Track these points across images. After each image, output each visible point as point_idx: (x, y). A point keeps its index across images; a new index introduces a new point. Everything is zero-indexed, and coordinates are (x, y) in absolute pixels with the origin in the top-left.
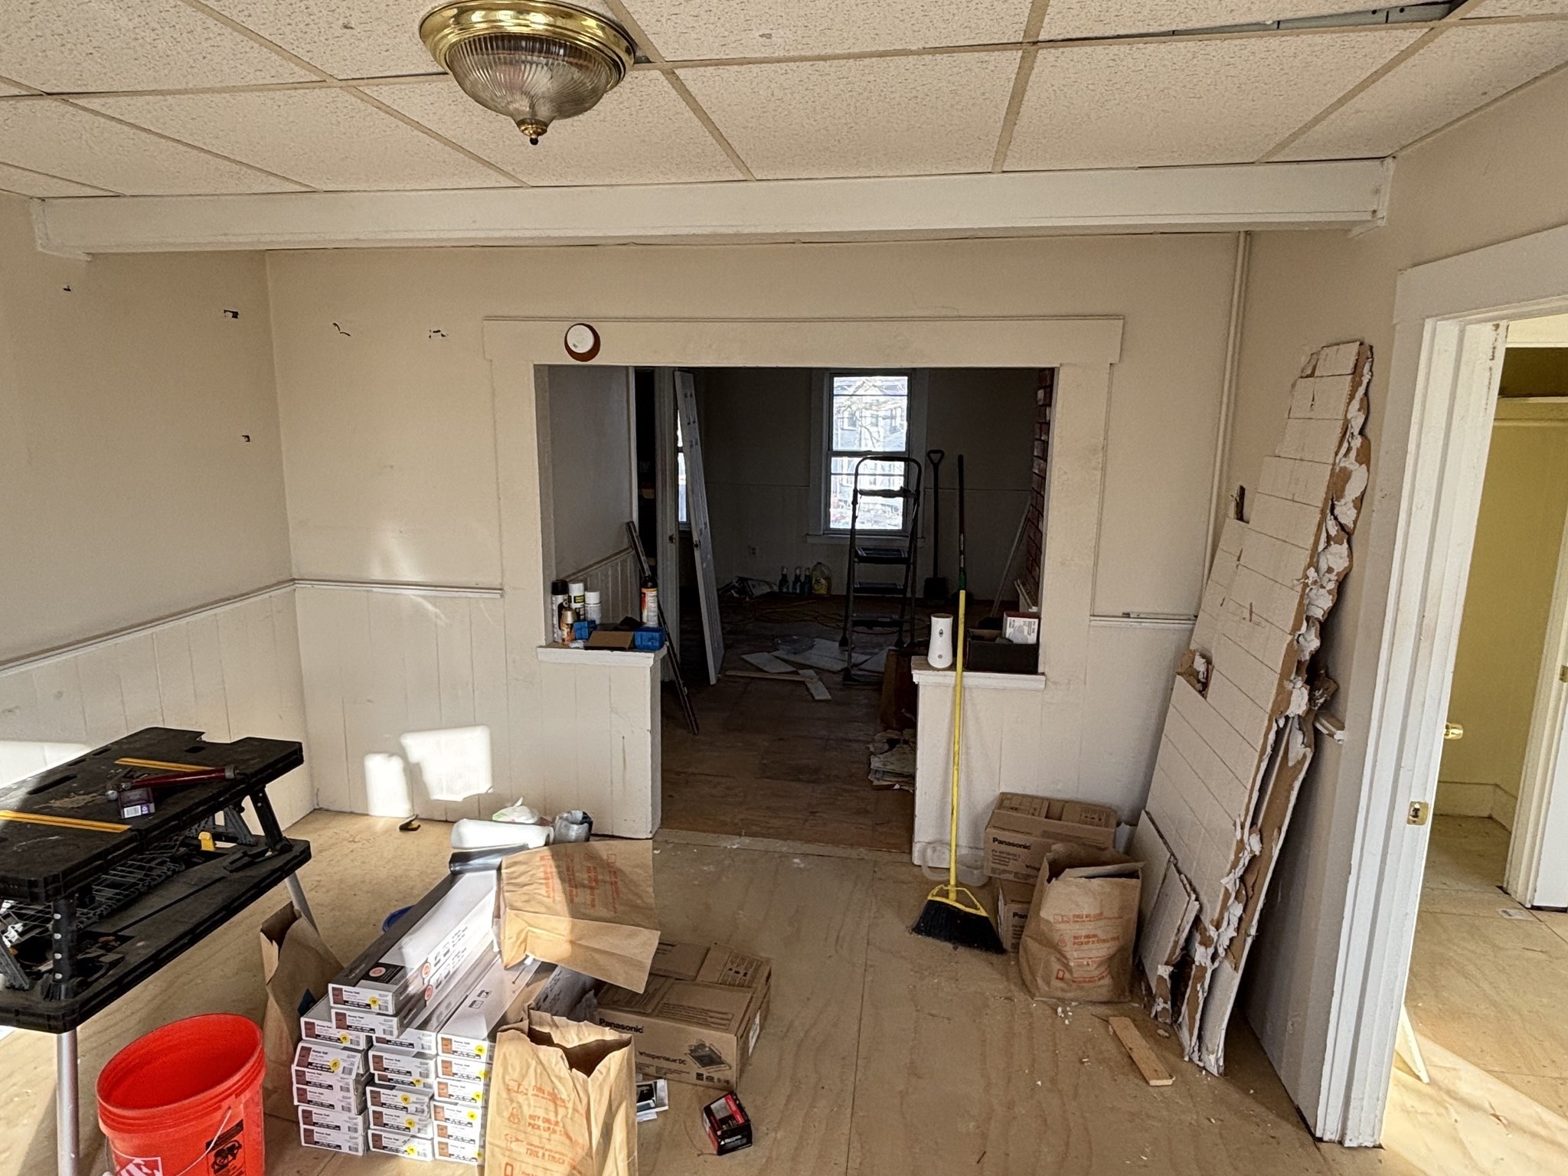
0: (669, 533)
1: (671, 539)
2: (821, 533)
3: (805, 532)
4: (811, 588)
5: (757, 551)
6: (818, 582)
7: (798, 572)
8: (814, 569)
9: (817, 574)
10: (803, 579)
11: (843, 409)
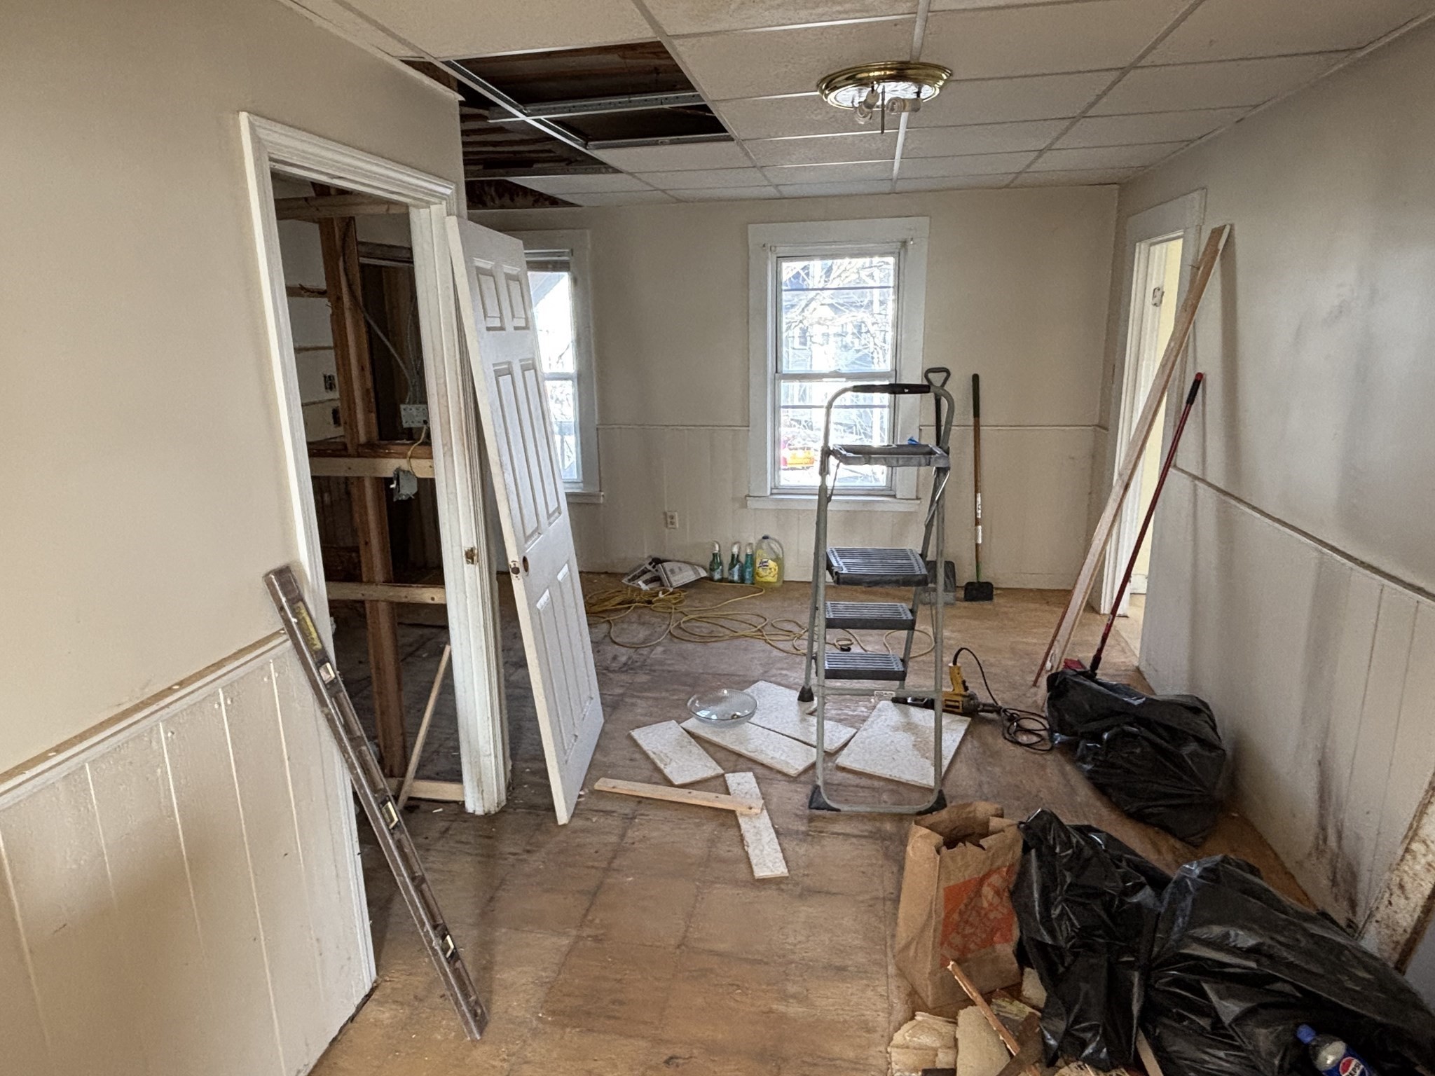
0: (467, 545)
1: (470, 556)
2: (769, 493)
3: (746, 493)
4: (754, 574)
5: (677, 520)
6: (764, 564)
7: (735, 550)
8: (759, 546)
9: (762, 555)
10: (743, 559)
11: (794, 325)
